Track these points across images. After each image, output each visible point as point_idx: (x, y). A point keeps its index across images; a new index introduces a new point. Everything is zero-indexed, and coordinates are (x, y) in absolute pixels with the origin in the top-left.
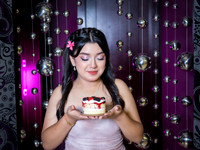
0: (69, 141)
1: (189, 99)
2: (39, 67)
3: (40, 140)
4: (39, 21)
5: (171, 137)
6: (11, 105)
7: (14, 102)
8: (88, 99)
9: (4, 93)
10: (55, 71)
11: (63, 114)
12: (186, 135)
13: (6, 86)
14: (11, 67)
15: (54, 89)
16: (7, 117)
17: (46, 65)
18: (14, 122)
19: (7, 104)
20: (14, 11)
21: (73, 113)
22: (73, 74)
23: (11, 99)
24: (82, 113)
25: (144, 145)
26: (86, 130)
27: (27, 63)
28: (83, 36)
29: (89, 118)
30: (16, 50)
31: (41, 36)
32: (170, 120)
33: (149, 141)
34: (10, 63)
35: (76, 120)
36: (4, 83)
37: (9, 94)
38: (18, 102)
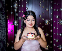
0: (23, 47)
4: (14, 8)
5: (56, 46)
6: (4, 35)
8: (29, 33)
9: (2, 31)
10: (19, 24)
11: (21, 38)
13: (3, 29)
14: (5, 23)
16: (3, 39)
17: (16, 22)
18: (5, 41)
21: (24, 38)
22: (24, 25)
23: (4, 33)
24: (27, 38)
25: (47, 49)
28: (28, 13)
29: (29, 40)
30: (6, 17)
32: (55, 41)
33: (49, 47)
34: (4, 21)
36: (2, 28)
37: (4, 31)
38: (6, 34)
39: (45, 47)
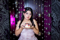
1: (50, 24)
2: (15, 16)
3: (15, 34)
4: (15, 5)
5: (46, 33)
7: (9, 24)
8: (26, 24)
9: (6, 22)
10: (18, 17)
12: (49, 32)
13: (7, 20)
14: (8, 16)
15: (18, 21)
16: (7, 28)
17: (16, 16)
18: (9, 29)
19: (7, 25)
20: (9, 2)
21: (23, 27)
23: (8, 24)
24: (25, 27)
25: (40, 35)
26: (25, 31)
27: (12, 16)
30: (9, 12)
31: (15, 9)
32: (45, 29)
35: (23, 29)
36: (6, 20)
37: (8, 22)
39: (37, 34)
